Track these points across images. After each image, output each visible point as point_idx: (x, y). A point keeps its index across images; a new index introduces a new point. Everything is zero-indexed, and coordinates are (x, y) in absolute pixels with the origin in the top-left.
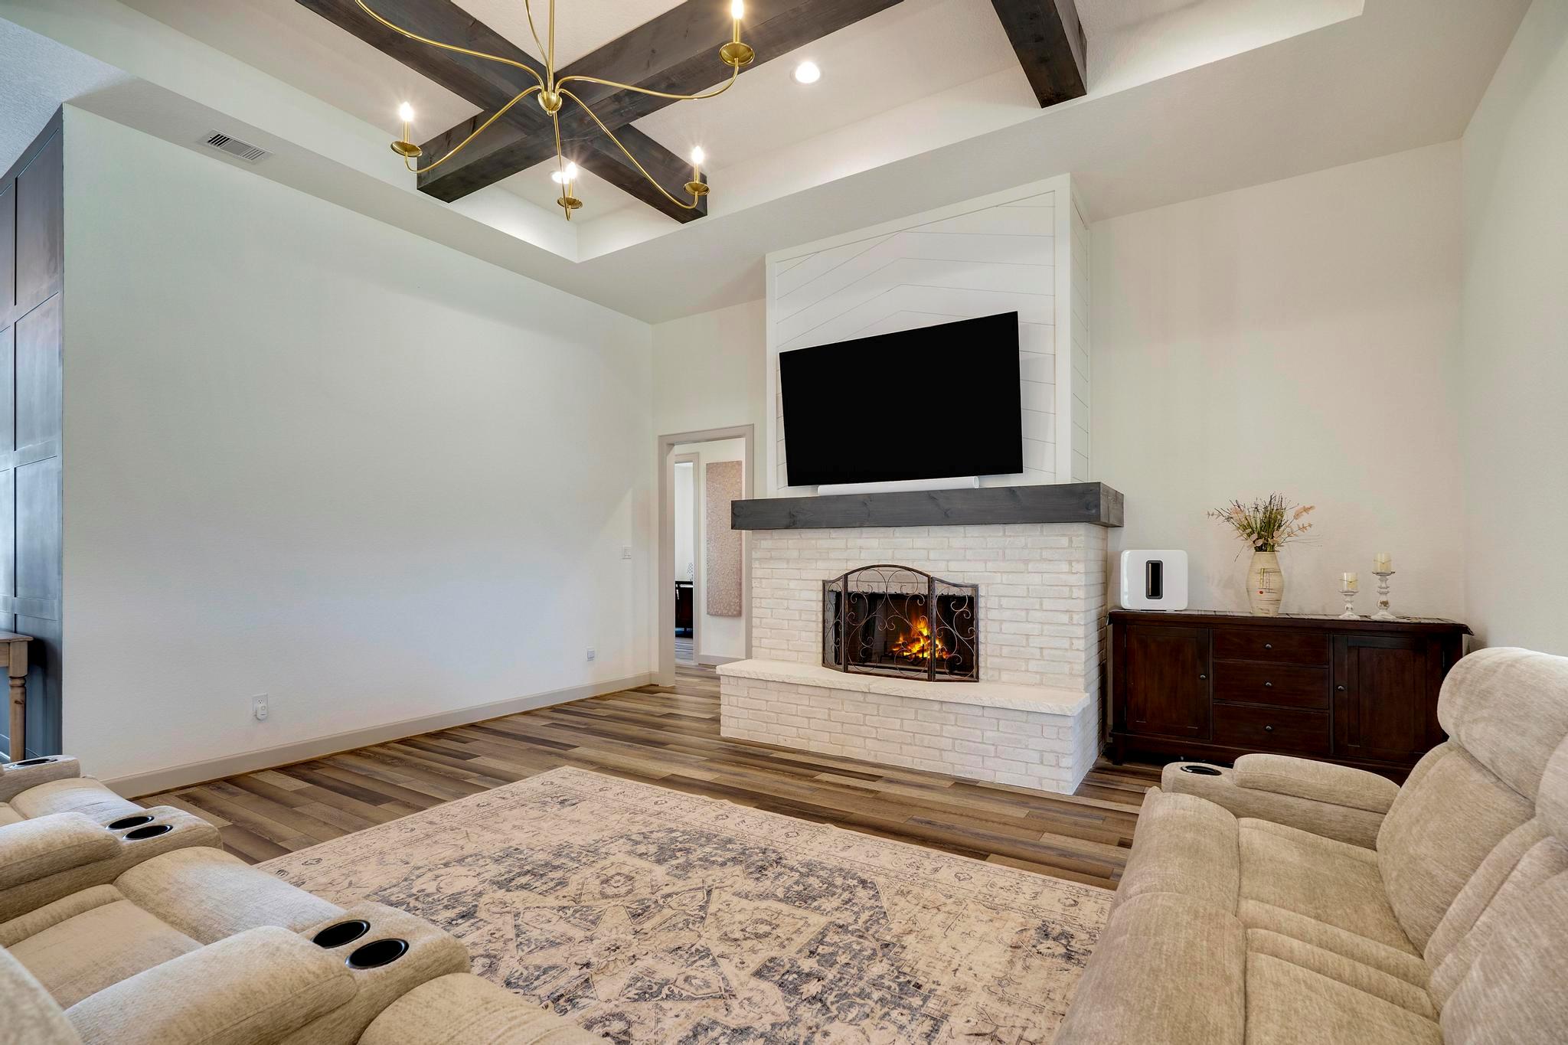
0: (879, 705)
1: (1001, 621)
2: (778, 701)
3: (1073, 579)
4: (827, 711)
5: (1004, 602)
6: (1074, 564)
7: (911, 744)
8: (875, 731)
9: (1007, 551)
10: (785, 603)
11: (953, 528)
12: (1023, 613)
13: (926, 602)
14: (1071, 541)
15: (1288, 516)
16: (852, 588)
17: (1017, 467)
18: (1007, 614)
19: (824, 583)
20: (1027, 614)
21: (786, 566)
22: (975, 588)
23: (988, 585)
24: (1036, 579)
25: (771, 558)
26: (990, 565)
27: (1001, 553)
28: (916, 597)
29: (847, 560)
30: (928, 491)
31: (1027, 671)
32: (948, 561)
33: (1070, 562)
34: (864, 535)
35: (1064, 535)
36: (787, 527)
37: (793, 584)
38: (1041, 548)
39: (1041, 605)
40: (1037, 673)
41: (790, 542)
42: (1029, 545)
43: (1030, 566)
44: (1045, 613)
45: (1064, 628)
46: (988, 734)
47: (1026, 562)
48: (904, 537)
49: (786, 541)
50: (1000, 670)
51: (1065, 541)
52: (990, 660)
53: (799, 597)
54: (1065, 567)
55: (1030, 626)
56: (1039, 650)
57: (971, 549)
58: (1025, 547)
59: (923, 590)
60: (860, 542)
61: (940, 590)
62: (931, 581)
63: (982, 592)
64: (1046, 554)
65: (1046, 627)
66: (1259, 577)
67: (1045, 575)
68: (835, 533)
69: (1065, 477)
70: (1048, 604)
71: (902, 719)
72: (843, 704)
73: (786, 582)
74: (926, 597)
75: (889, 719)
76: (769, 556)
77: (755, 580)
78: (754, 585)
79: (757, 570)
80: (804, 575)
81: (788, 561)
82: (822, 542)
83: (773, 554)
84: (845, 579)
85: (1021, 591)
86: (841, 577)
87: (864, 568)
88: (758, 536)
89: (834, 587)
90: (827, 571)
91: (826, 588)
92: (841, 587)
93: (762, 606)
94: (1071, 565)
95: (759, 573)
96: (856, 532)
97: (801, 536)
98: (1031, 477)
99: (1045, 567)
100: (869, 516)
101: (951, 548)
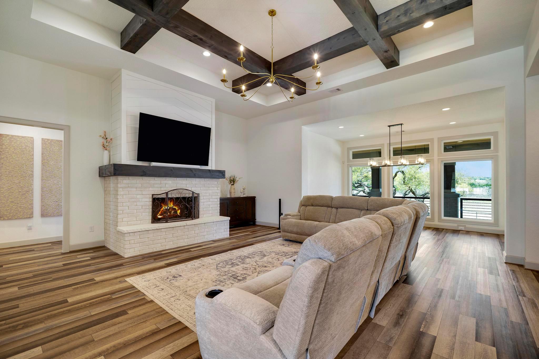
0: (188, 229)
1: (204, 202)
2: (153, 236)
3: (218, 191)
4: (172, 235)
5: (204, 197)
7: (197, 237)
8: (187, 236)
9: (205, 185)
10: (135, 203)
11: (193, 179)
12: (208, 200)
14: (217, 183)
15: (237, 179)
16: (170, 196)
17: (207, 165)
18: (205, 200)
19: (152, 195)
20: (209, 200)
21: (135, 190)
22: (198, 194)
23: (201, 193)
24: (211, 191)
25: (128, 187)
26: (201, 188)
27: (204, 185)
28: (189, 197)
29: (161, 188)
30: (190, 168)
31: (209, 213)
34: (167, 180)
35: (216, 181)
36: (142, 176)
37: (138, 196)
38: (212, 184)
40: (211, 213)
41: (137, 181)
42: (210, 183)
43: (210, 188)
44: (213, 199)
45: (216, 202)
46: (214, 228)
47: (209, 187)
48: (179, 181)
49: (135, 181)
50: (203, 214)
51: (216, 182)
52: (201, 212)
53: (142, 200)
54: (216, 189)
55: (210, 202)
56: (211, 208)
58: (209, 184)
59: (191, 195)
60: (165, 182)
62: (193, 193)
64: (213, 186)
65: (213, 202)
66: (233, 190)
67: (213, 191)
69: (214, 168)
70: (213, 197)
71: (195, 231)
72: (177, 231)
73: (135, 196)
74: (192, 197)
75: (191, 232)
76: (127, 186)
77: (120, 196)
78: (119, 198)
79: (121, 192)
80: (144, 193)
81: (136, 188)
82: (152, 181)
83: (129, 185)
84: (167, 193)
85: (208, 195)
86: (164, 193)
87: (174, 190)
88: (122, 178)
89: (160, 196)
90: (154, 191)
91: (154, 197)
92: (164, 196)
93: (123, 206)
94: (217, 188)
95: (122, 193)
96: (164, 178)
97: (142, 179)
98: (210, 167)
99: (212, 188)
100: (173, 174)
101: (192, 184)
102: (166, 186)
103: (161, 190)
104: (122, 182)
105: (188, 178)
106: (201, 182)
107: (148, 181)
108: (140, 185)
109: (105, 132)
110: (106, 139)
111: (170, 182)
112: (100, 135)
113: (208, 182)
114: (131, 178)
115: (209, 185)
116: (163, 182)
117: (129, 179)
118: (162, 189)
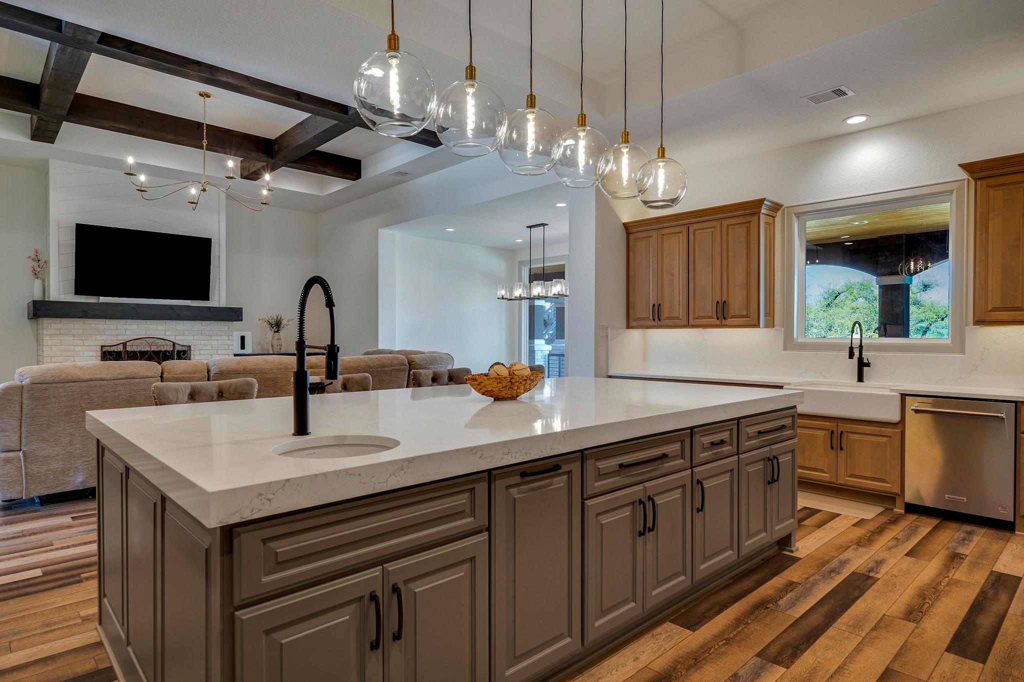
3: (229, 342)
5: (202, 352)
6: (230, 337)
9: (203, 332)
11: (178, 321)
13: (172, 353)
14: (229, 328)
16: (129, 349)
17: (207, 298)
19: (102, 347)
21: (72, 338)
22: (189, 347)
23: (195, 345)
24: (215, 343)
25: (60, 334)
26: (195, 337)
27: (200, 332)
28: (166, 351)
29: (117, 335)
30: (170, 305)
32: (175, 336)
33: (228, 336)
35: (226, 325)
37: (77, 348)
39: (217, 352)
43: (212, 338)
47: (211, 336)
49: (72, 325)
51: (226, 328)
54: (226, 338)
57: (186, 331)
58: (211, 330)
59: (169, 348)
61: (178, 348)
62: (174, 344)
63: (192, 348)
64: (218, 333)
66: (277, 341)
67: (219, 341)
68: (108, 322)
69: (223, 304)
70: (219, 352)
73: (72, 347)
74: (171, 350)
76: (58, 332)
77: (46, 347)
78: (44, 349)
79: (47, 341)
80: (87, 343)
81: (74, 336)
82: (100, 326)
83: (62, 332)
84: (125, 344)
85: (209, 347)
86: (120, 344)
87: (137, 339)
88: (49, 322)
89: (112, 349)
90: (104, 341)
91: (105, 349)
92: (120, 348)
93: (51, 362)
94: (229, 337)
95: (50, 343)
96: (122, 321)
97: (83, 323)
98: (213, 303)
99: (219, 338)
100: (137, 314)
101: (177, 330)
102: (127, 333)
103: (117, 340)
104: (50, 326)
105: (169, 321)
106: (195, 327)
107: (94, 326)
108: (80, 332)
109: (36, 251)
110: (39, 261)
111: (135, 327)
112: (29, 256)
113: (210, 327)
114: (64, 320)
115: (211, 332)
116: (120, 327)
117: (61, 323)
118: (119, 338)
